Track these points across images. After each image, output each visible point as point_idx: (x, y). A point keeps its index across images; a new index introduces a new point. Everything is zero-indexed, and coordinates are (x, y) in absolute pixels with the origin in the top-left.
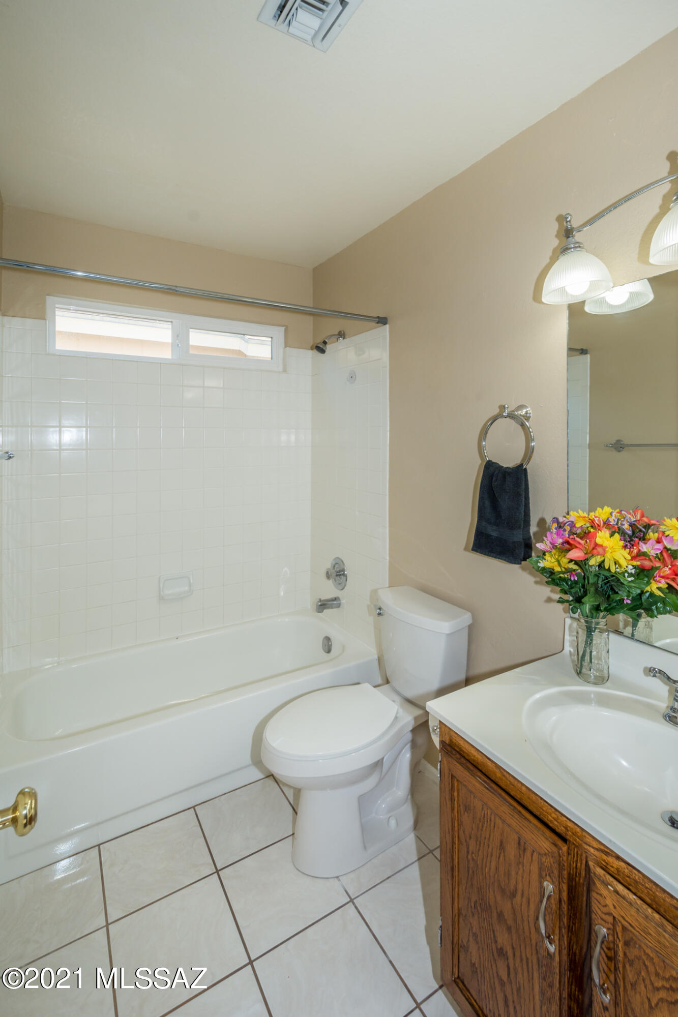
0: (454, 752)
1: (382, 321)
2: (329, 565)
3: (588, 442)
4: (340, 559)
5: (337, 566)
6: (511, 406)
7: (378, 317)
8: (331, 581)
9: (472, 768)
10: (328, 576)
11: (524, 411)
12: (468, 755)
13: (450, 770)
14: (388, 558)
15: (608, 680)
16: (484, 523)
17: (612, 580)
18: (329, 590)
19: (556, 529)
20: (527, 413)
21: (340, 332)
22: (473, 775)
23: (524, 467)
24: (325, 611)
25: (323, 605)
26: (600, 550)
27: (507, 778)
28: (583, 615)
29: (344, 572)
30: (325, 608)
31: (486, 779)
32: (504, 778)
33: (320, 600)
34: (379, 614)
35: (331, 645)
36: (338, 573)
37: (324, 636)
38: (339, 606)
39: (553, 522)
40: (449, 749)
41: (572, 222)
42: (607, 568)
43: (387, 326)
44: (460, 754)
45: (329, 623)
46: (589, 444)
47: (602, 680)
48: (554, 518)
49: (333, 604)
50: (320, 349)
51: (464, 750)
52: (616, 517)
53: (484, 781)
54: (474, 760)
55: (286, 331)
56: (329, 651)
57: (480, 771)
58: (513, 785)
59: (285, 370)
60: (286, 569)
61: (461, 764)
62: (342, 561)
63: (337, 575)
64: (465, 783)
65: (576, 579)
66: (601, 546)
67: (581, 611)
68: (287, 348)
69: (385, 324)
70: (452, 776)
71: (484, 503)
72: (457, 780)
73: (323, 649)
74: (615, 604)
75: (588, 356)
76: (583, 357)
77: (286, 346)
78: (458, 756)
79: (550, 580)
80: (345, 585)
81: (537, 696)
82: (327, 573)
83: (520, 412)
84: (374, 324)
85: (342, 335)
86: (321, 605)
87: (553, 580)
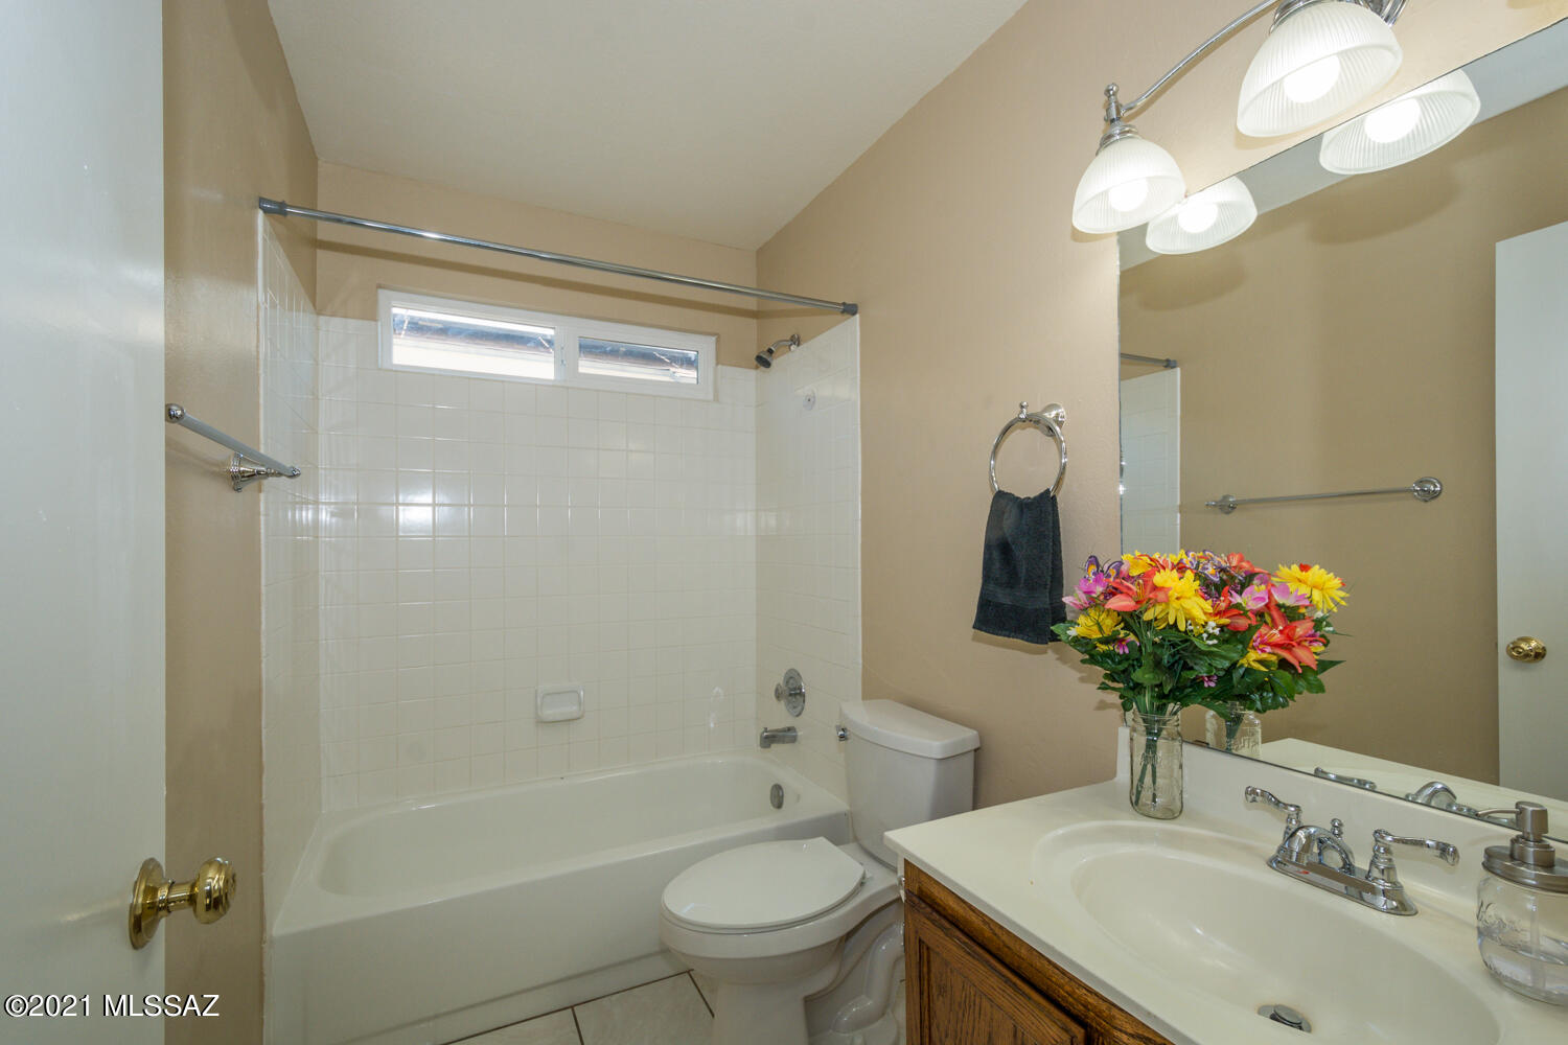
0: (923, 905)
1: (850, 310)
2: (780, 680)
3: (1178, 503)
4: (796, 671)
5: (791, 681)
6: (1035, 408)
7: (844, 304)
8: (782, 702)
9: (947, 925)
10: (778, 695)
11: (1053, 413)
12: (944, 909)
13: (917, 932)
14: (861, 661)
15: (1181, 812)
16: (991, 586)
17: (1183, 650)
18: (779, 716)
19: (1094, 574)
20: (1057, 415)
21: (793, 336)
22: (951, 937)
23: (1052, 494)
24: (773, 746)
25: (770, 739)
26: (1161, 596)
27: (999, 938)
28: (1140, 711)
29: (801, 689)
30: (773, 742)
31: (967, 941)
32: (995, 938)
33: (766, 730)
34: (842, 737)
35: (783, 796)
36: (792, 692)
37: (773, 784)
38: (794, 740)
39: (1090, 563)
40: (916, 900)
41: (1118, 96)
42: (1171, 623)
43: (858, 316)
44: (930, 906)
45: (779, 766)
46: (1181, 506)
47: (1172, 813)
48: (1091, 557)
49: (784, 736)
50: (763, 362)
51: (938, 900)
52: (1194, 558)
53: (964, 943)
54: (952, 916)
55: (718, 341)
56: (779, 805)
57: (962, 931)
58: (1008, 947)
59: (716, 399)
60: (717, 689)
61: (933, 922)
62: (799, 674)
63: (791, 695)
64: (937, 950)
65: (1127, 651)
66: (1161, 589)
67: (1138, 707)
68: (720, 366)
69: (854, 313)
70: (920, 940)
71: (991, 554)
72: (928, 948)
73: (772, 802)
74: (1190, 690)
75: (1178, 370)
76: (1168, 373)
77: (717, 364)
78: (929, 910)
79: (1087, 657)
80: (803, 709)
81: (1060, 832)
82: (777, 690)
83: (1046, 414)
84: (840, 317)
85: (796, 340)
86: (767, 737)
87: (1092, 656)
